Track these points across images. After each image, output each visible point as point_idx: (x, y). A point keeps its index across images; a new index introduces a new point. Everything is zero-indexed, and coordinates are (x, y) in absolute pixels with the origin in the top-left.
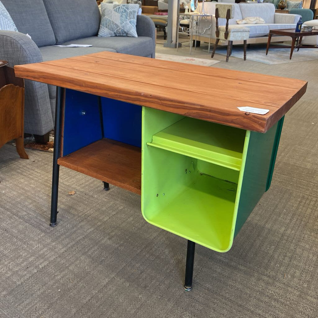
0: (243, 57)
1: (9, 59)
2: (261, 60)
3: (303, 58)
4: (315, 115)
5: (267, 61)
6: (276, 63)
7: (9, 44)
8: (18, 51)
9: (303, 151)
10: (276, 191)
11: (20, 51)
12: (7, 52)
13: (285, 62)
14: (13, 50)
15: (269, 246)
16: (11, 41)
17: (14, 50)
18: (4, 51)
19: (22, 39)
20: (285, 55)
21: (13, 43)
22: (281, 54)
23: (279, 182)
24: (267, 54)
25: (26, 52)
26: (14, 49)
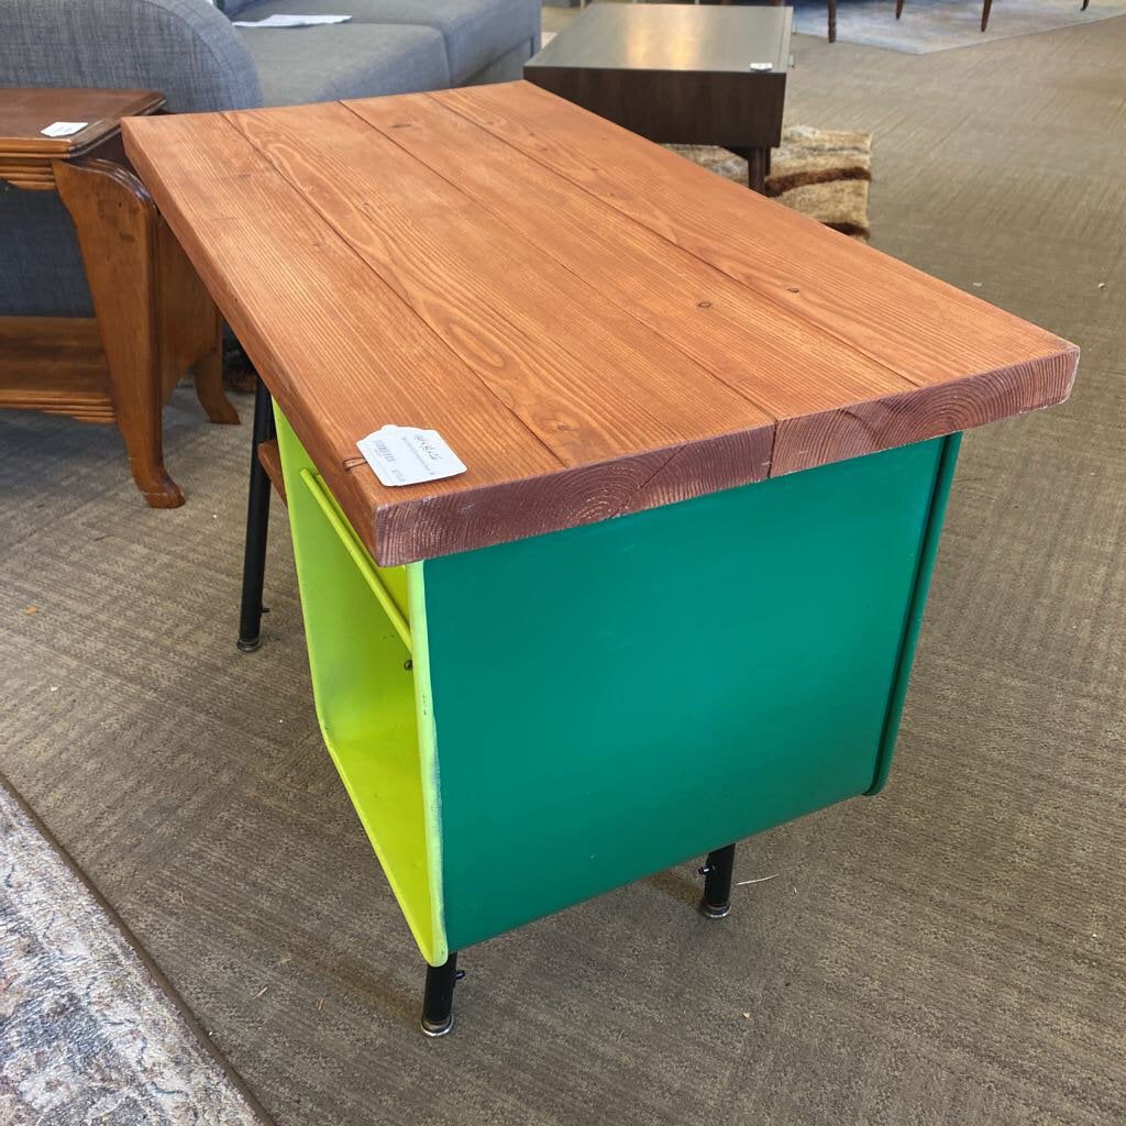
0: (824, 30)
1: (152, 82)
2: (887, 40)
3: (1023, 23)
4: (1111, 222)
5: (906, 43)
6: (937, 47)
7: (153, 32)
8: (186, 53)
9: (1104, 340)
10: (1053, 466)
11: (195, 53)
12: (144, 58)
13: (967, 42)
14: (168, 50)
15: (1074, 620)
16: (159, 20)
17: (172, 53)
18: (134, 57)
19: (194, 11)
20: (959, 15)
21: (169, 26)
22: (948, 14)
23: (1057, 439)
24: (898, 16)
25: (213, 55)
26: (172, 47)
